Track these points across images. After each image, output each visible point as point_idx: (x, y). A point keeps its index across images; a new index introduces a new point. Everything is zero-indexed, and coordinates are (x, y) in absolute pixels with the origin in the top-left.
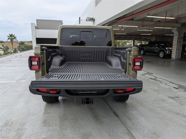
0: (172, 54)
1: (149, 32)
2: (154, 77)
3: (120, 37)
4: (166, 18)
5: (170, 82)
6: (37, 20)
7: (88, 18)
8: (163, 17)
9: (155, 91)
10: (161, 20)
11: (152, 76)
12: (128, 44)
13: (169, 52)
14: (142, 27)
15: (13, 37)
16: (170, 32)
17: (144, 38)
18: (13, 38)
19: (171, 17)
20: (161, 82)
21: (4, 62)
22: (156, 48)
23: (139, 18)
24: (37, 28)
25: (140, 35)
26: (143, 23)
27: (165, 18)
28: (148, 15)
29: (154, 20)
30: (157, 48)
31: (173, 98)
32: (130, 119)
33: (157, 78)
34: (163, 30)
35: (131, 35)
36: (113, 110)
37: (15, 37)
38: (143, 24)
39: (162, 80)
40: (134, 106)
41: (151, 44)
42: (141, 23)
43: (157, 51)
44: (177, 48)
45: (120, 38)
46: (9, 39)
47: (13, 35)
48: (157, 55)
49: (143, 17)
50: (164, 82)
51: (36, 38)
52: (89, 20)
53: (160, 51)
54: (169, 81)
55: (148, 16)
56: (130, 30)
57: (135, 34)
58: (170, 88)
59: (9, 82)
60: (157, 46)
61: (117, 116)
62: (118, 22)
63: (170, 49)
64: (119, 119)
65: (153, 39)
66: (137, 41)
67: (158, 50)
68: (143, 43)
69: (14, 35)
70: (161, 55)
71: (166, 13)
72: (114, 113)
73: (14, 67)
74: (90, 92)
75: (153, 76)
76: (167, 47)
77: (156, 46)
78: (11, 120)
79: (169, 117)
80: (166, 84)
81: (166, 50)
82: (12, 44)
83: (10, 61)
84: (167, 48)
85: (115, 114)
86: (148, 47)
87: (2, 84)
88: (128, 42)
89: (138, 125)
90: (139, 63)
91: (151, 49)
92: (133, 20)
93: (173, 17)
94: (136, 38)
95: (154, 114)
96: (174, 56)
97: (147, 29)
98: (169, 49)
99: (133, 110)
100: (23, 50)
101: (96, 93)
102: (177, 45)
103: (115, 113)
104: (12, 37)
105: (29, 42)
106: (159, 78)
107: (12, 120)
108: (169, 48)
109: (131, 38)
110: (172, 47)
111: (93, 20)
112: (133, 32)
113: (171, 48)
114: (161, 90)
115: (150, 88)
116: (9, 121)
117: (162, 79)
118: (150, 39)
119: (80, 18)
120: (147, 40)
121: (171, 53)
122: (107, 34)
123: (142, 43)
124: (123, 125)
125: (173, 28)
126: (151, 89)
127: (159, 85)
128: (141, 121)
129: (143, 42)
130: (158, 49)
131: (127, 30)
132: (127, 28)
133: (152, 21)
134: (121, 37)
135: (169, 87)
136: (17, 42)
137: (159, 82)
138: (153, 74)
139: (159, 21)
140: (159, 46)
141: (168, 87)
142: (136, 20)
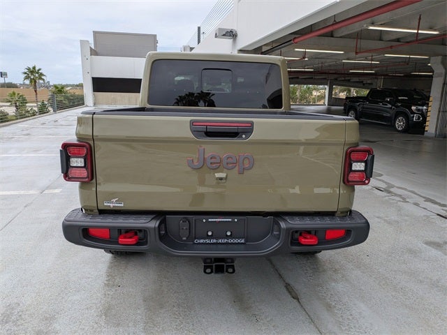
0: (427, 124)
1: (371, 67)
2: (386, 183)
3: (298, 78)
4: (420, 32)
5: (428, 200)
6: (95, 33)
7: (219, 29)
8: (410, 29)
9: (389, 223)
10: (402, 38)
11: (380, 180)
12: (315, 93)
13: (419, 118)
14: (357, 53)
15: (38, 73)
16: (423, 65)
17: (356, 79)
18: (37, 75)
19: (431, 29)
20: (404, 199)
21: (12, 138)
22: (387, 107)
23: (349, 33)
24: (94, 52)
25: (346, 72)
26: (358, 44)
27: (416, 31)
28: (373, 24)
29: (385, 37)
30: (389, 106)
31: (438, 246)
32: (329, 307)
33: (393, 186)
34: (407, 61)
35: (325, 73)
36: (284, 281)
37: (42, 74)
38: (358, 46)
39: (406, 192)
40: (337, 267)
41: (375, 95)
42: (352, 43)
43: (389, 115)
44: (440, 108)
45: (296, 80)
46: (26, 78)
47: (37, 69)
48: (389, 124)
49: (359, 29)
50: (412, 198)
51: (93, 78)
52: (224, 35)
53: (397, 115)
54: (424, 198)
55: (371, 28)
56: (323, 60)
57: (334, 72)
58: (428, 217)
59: (22, 192)
60: (389, 102)
61: (296, 298)
62: (296, 40)
63: (422, 110)
64: (302, 306)
65: (380, 84)
66: (339, 87)
67: (392, 112)
68: (354, 93)
69: (40, 70)
70: (400, 124)
71: (420, 19)
72: (287, 289)
73: (36, 151)
74: (226, 240)
75: (383, 181)
76: (415, 105)
77: (387, 102)
78: (19, 305)
79: (432, 304)
80: (416, 204)
81: (413, 113)
82: (36, 91)
83: (28, 134)
84: (413, 108)
85: (290, 292)
86: (367, 104)
87: (5, 198)
88: (315, 89)
89: (352, 325)
90: (363, 164)
91: (374, 109)
92: (332, 36)
93: (435, 30)
94: (336, 79)
95: (393, 294)
96: (431, 127)
97: (366, 59)
98: (419, 110)
99: (335, 281)
100: (61, 107)
101: (242, 243)
102: (441, 101)
103: (288, 287)
104: (34, 75)
105: (77, 86)
106: (397, 187)
107: (21, 305)
108: (420, 108)
109: (325, 79)
110: (428, 104)
111: (231, 34)
112: (330, 66)
113: (425, 107)
114: (406, 221)
115: (377, 215)
116: (13, 309)
117: (406, 189)
118: (369, 84)
119: (199, 28)
120: (364, 84)
121: (425, 120)
122: (268, 74)
123: (350, 91)
124: (312, 326)
125: (432, 58)
126: (379, 220)
127: (399, 207)
128: (360, 313)
129: (352, 89)
130: (391, 108)
131: (317, 61)
132: (317, 56)
133: (381, 40)
134: (301, 77)
135: (425, 213)
136: (47, 87)
137: (398, 199)
138: (382, 175)
139: (398, 40)
140: (395, 103)
141: (422, 213)
142: (341, 37)
